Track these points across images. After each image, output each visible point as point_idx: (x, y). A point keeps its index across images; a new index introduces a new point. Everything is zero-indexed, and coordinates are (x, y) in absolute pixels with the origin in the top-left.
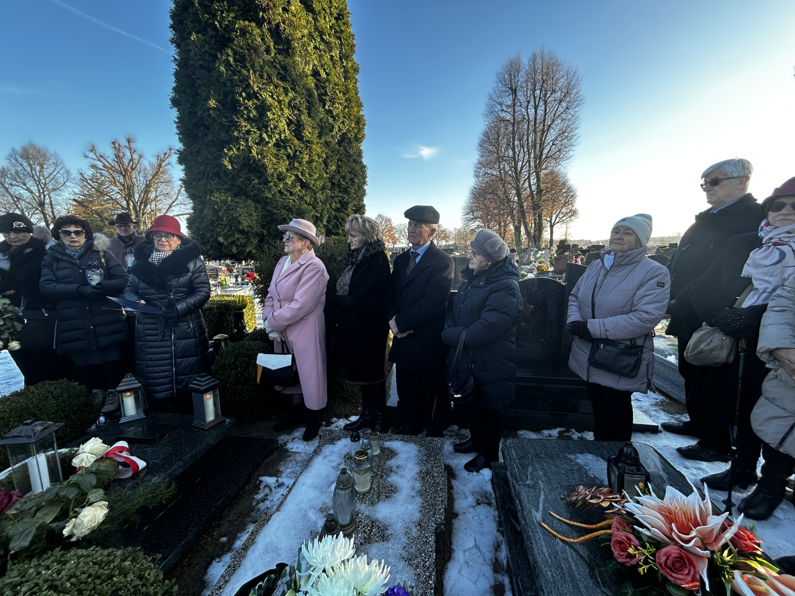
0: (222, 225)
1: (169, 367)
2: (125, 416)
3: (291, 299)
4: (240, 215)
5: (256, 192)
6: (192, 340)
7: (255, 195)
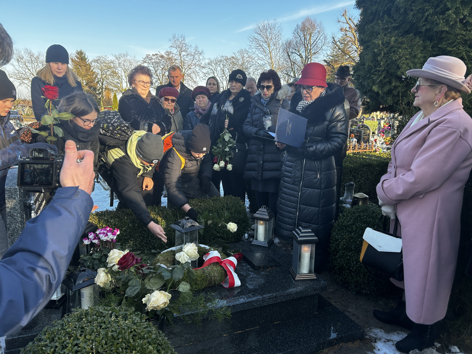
0: (379, 71)
1: (294, 210)
2: (257, 239)
3: (407, 167)
4: (400, 58)
5: (428, 26)
6: (316, 190)
7: (427, 30)
